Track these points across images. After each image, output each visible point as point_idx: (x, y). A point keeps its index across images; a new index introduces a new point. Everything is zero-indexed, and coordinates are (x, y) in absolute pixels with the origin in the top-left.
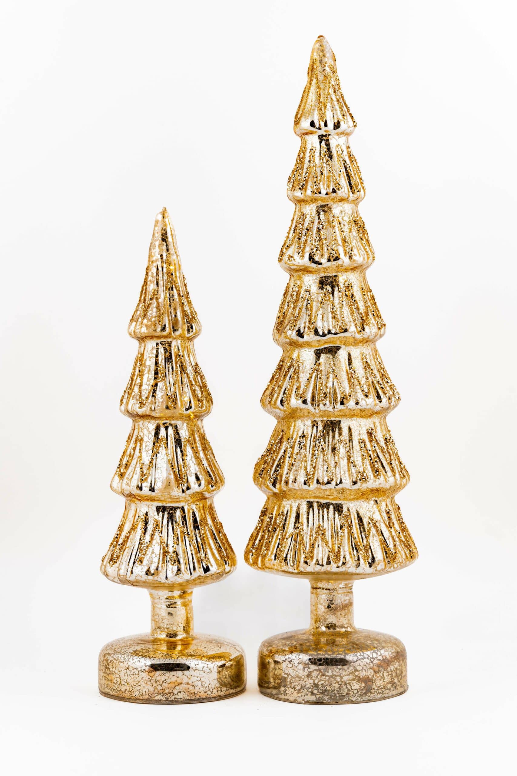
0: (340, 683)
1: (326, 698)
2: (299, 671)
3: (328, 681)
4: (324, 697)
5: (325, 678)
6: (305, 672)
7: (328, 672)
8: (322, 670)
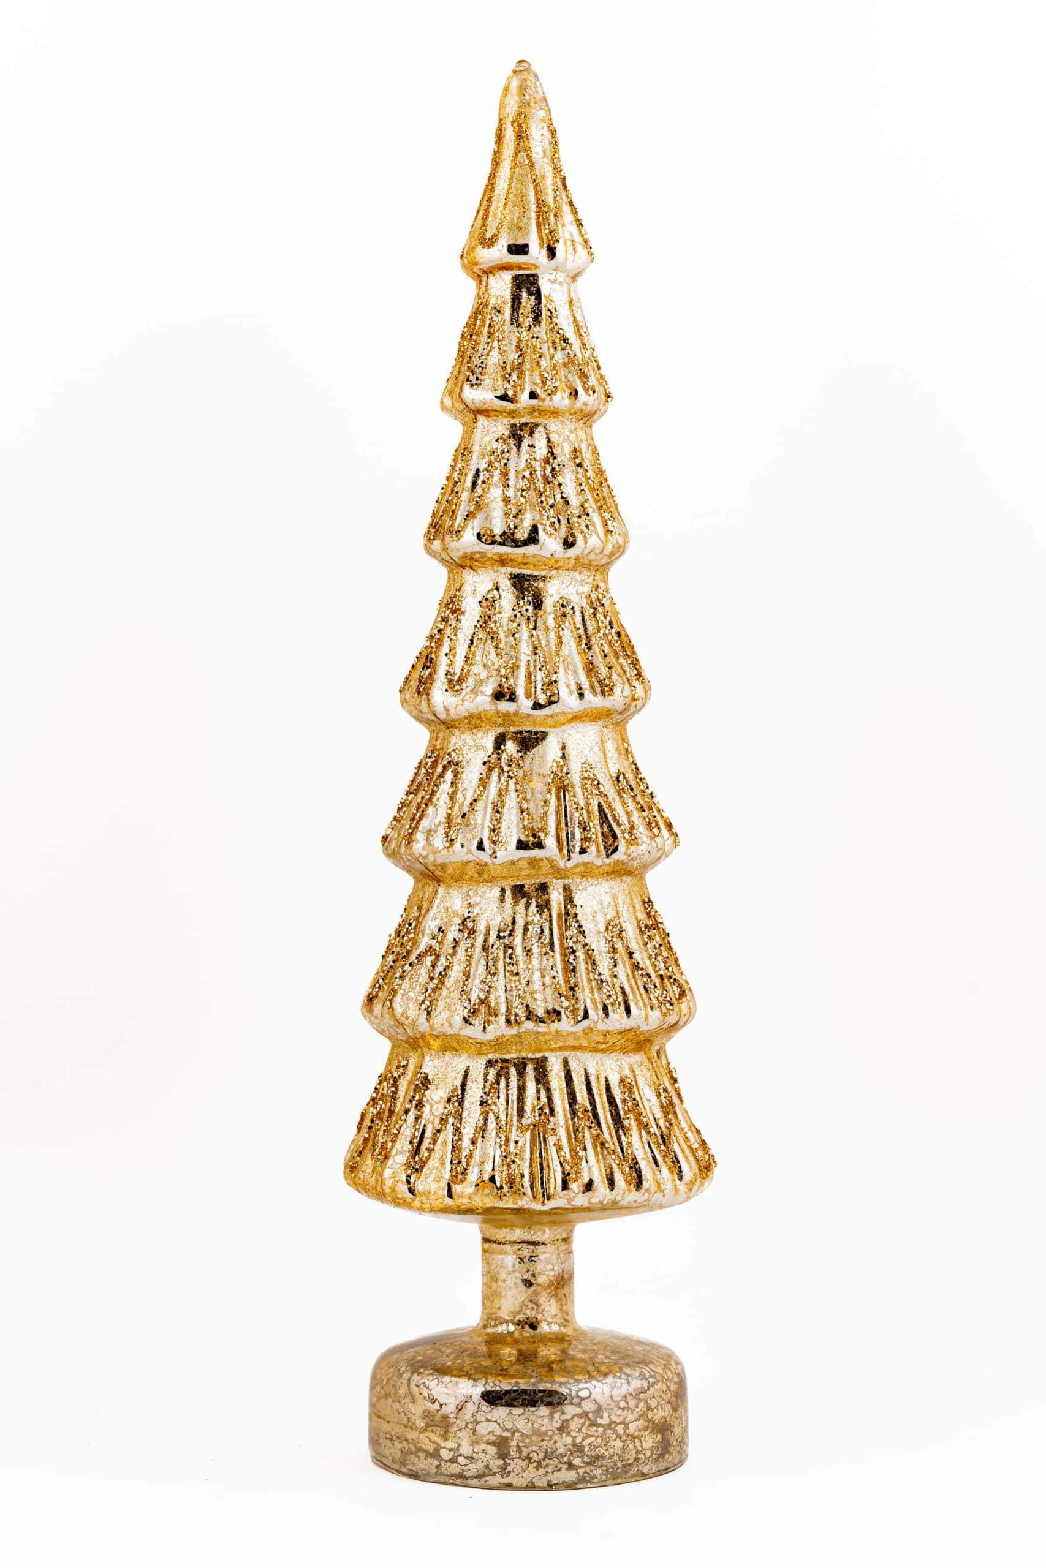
0: (624, 1438)
1: (598, 1472)
4: (595, 1472)
5: (597, 1431)
8: (590, 1415)
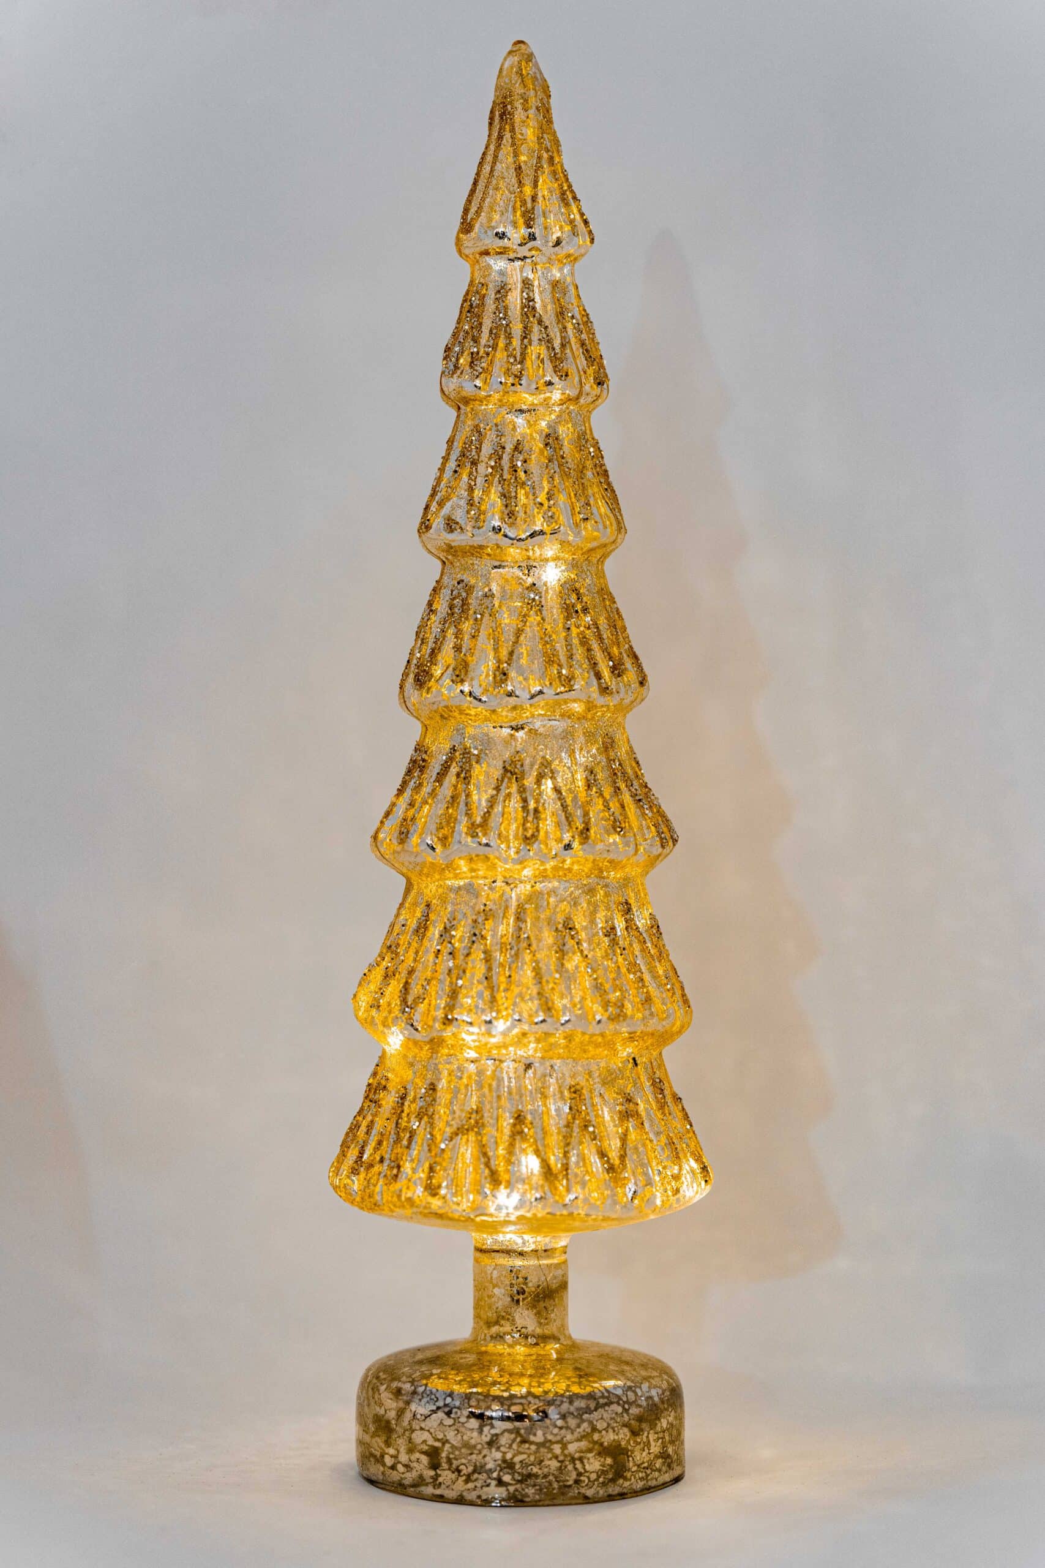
0: (561, 1458)
1: (530, 1491)
2: (469, 1433)
3: (535, 1453)
4: (527, 1490)
5: (529, 1448)
6: (483, 1436)
7: (535, 1435)
8: (522, 1431)
